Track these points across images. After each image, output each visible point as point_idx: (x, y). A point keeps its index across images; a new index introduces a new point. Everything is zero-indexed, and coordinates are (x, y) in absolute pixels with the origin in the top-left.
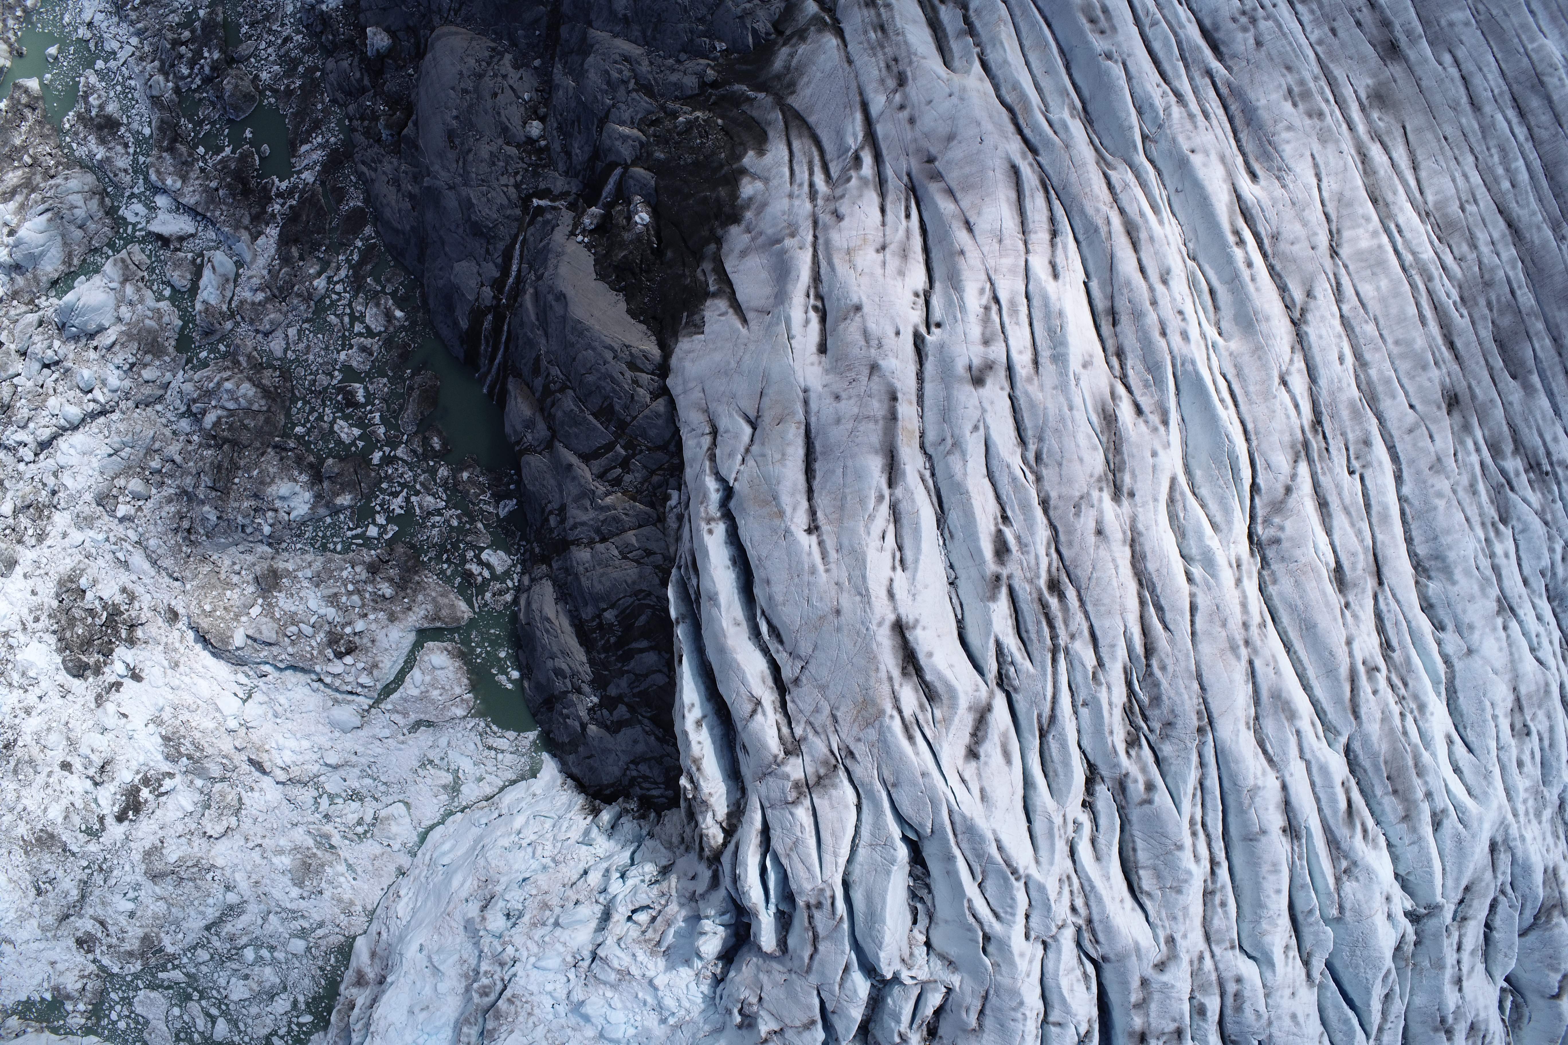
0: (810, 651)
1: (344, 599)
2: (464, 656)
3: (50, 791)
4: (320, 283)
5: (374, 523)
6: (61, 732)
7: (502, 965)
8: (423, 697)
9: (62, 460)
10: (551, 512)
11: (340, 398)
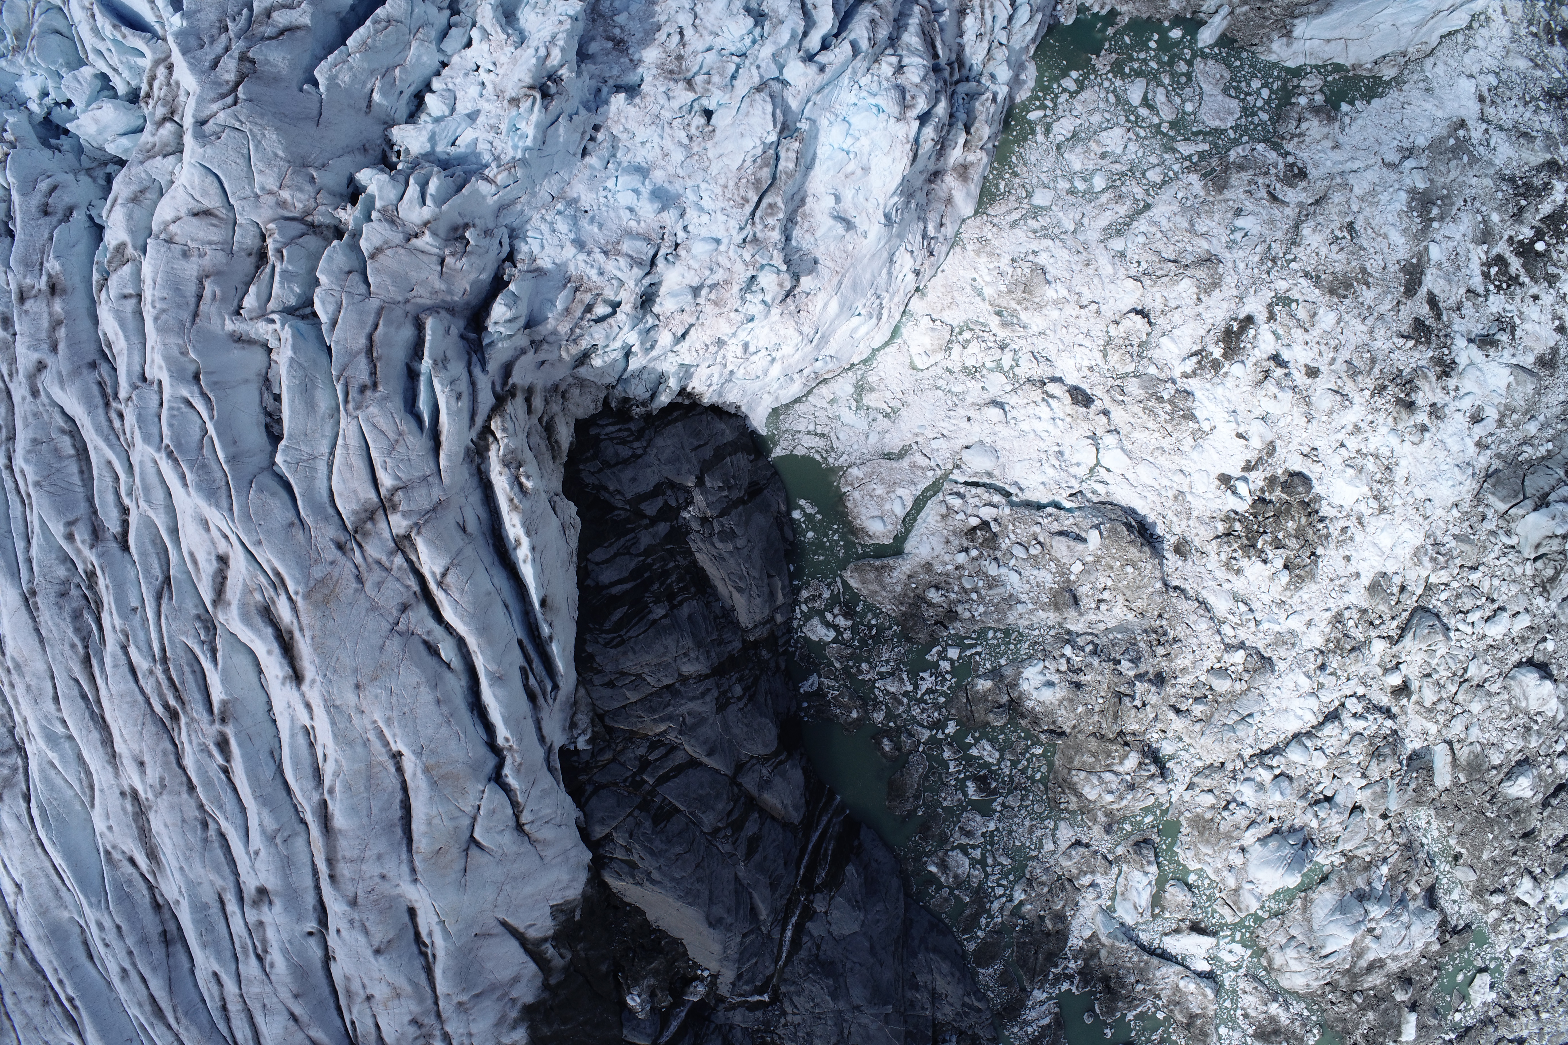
0: (388, 643)
1: (981, 584)
2: (851, 530)
3: (1333, 343)
4: (1019, 895)
5: (952, 661)
6: (1317, 410)
7: (755, 239)
8: (891, 486)
9: (1313, 703)
10: (740, 699)
11: (994, 785)
